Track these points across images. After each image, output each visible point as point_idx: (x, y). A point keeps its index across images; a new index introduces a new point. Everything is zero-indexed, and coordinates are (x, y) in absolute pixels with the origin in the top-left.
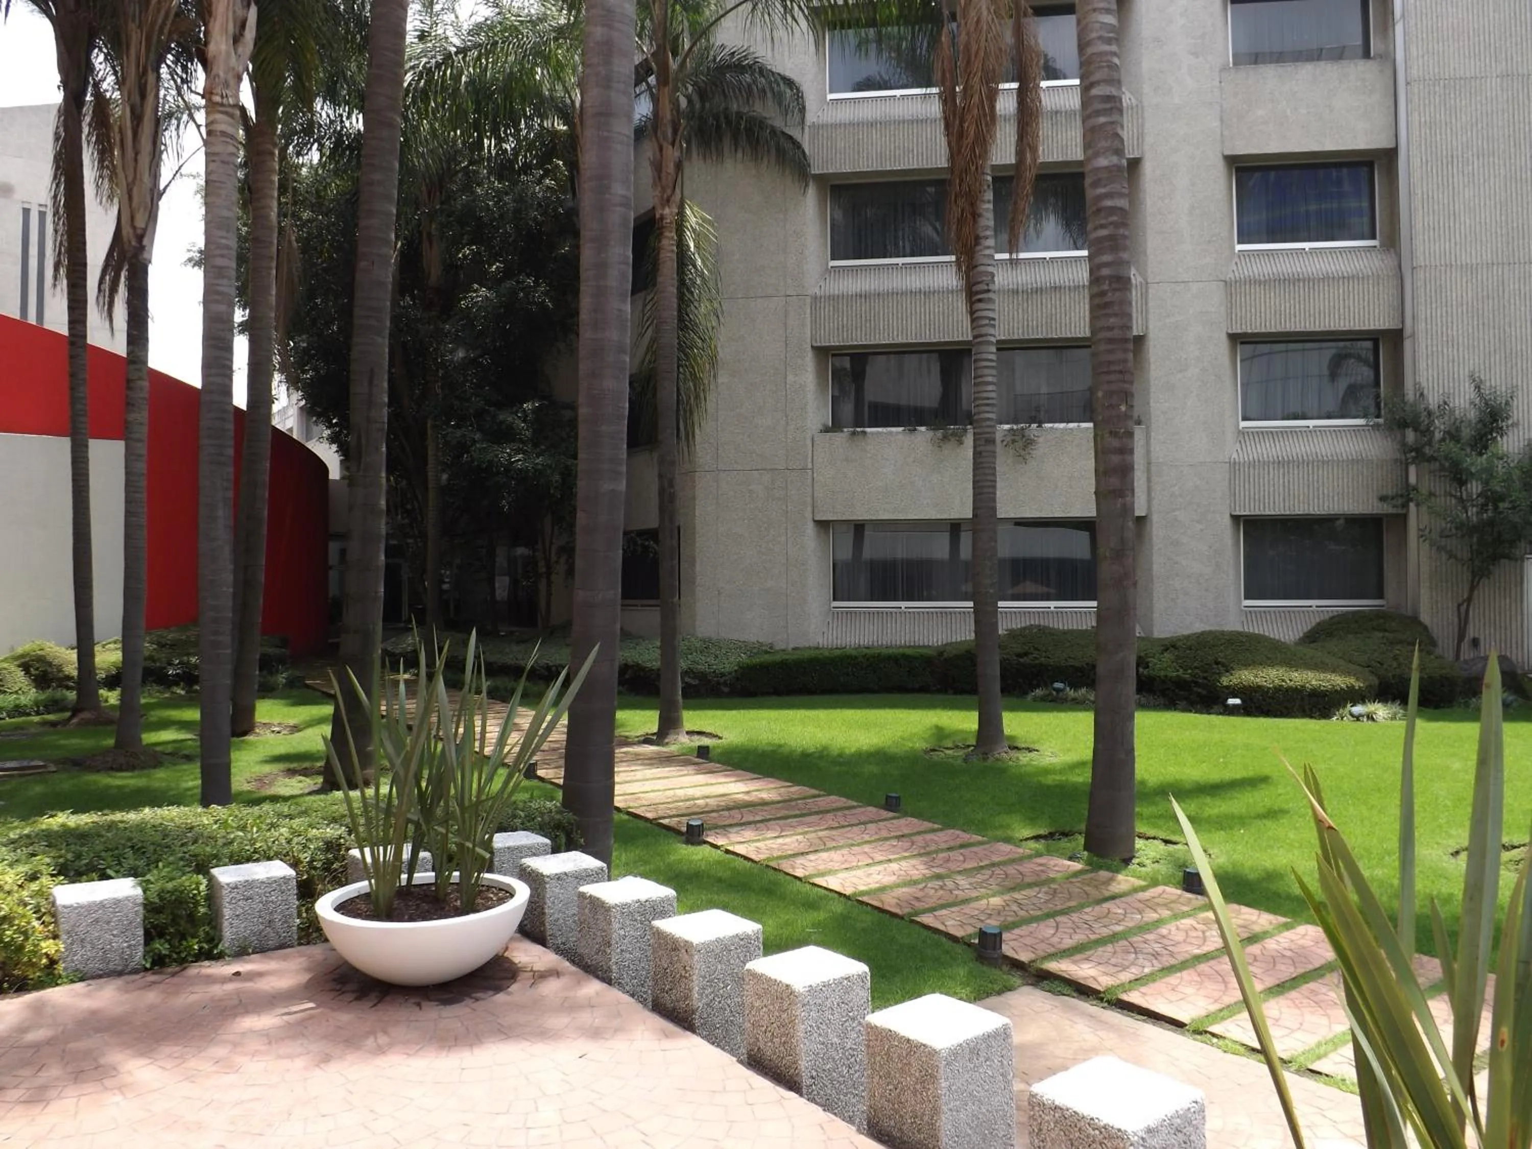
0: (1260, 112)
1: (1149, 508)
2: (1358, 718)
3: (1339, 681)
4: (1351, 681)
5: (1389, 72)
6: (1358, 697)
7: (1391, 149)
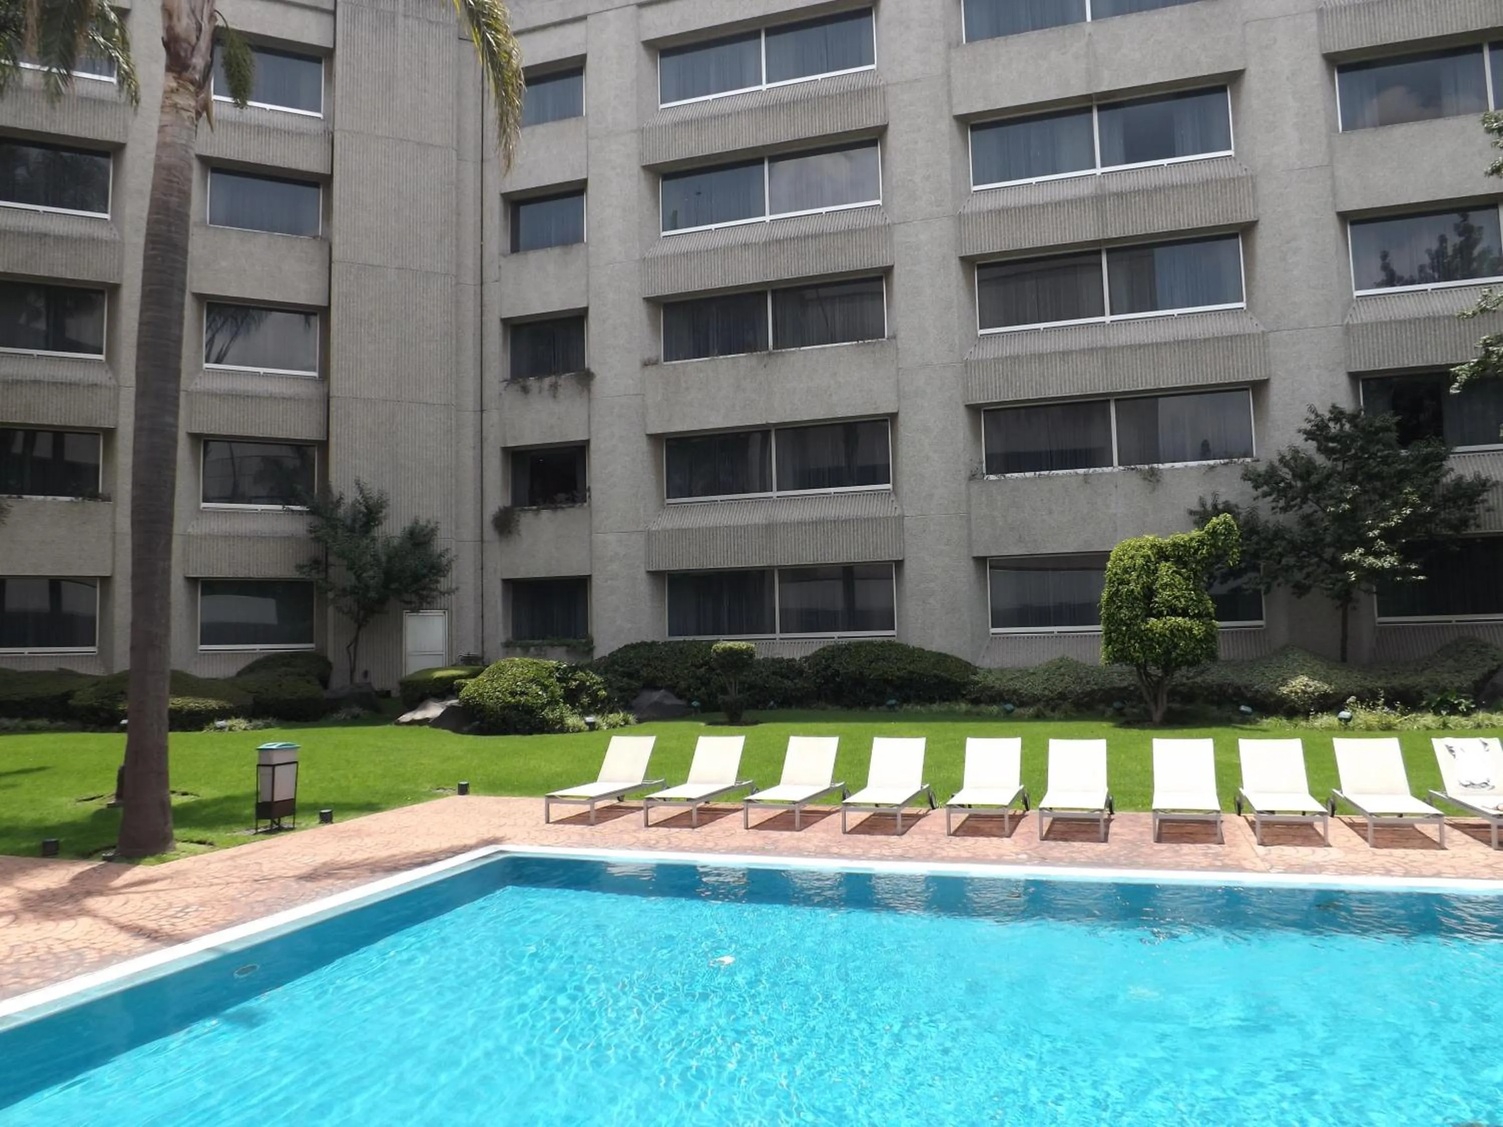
0: (224, 264)
1: (113, 570)
2: (222, 728)
3: (213, 704)
4: (222, 703)
5: (327, 249)
6: (224, 714)
7: (324, 307)
